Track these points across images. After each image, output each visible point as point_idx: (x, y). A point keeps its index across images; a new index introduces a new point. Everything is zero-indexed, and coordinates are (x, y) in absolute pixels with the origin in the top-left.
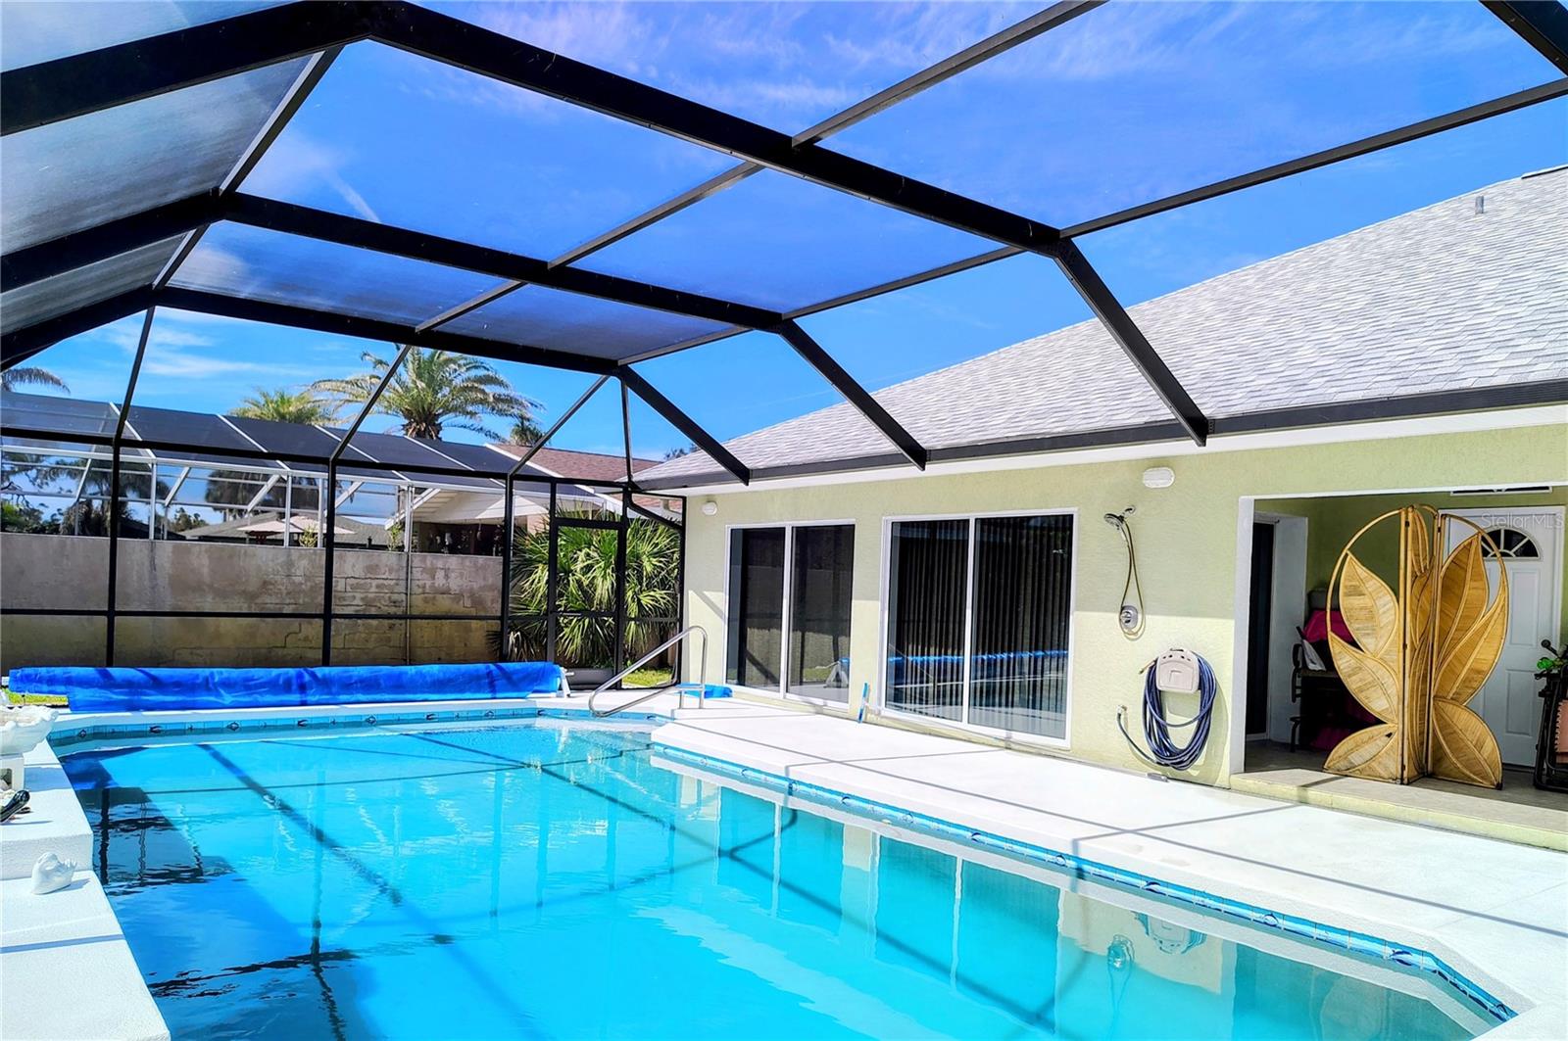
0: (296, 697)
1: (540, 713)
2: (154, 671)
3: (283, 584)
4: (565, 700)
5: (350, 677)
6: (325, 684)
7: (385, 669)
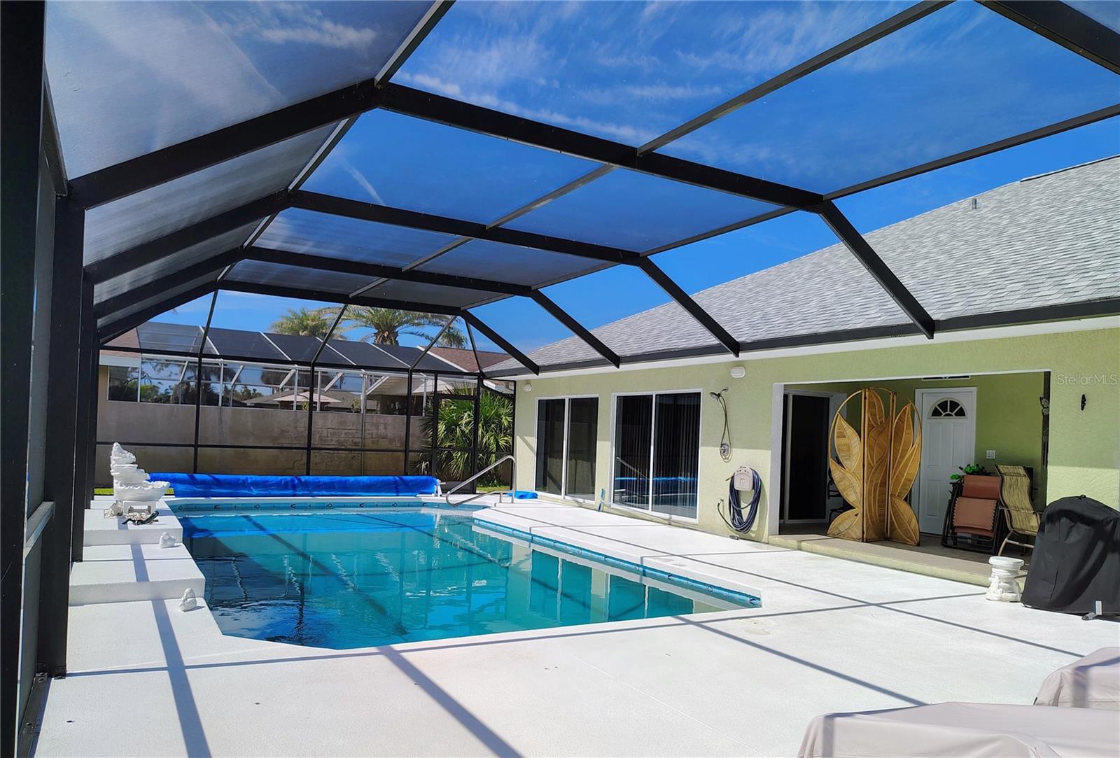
0: (290, 492)
1: (424, 505)
2: (217, 476)
3: (292, 432)
4: (439, 498)
5: (319, 482)
6: (306, 485)
7: (338, 478)
